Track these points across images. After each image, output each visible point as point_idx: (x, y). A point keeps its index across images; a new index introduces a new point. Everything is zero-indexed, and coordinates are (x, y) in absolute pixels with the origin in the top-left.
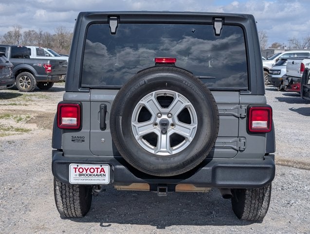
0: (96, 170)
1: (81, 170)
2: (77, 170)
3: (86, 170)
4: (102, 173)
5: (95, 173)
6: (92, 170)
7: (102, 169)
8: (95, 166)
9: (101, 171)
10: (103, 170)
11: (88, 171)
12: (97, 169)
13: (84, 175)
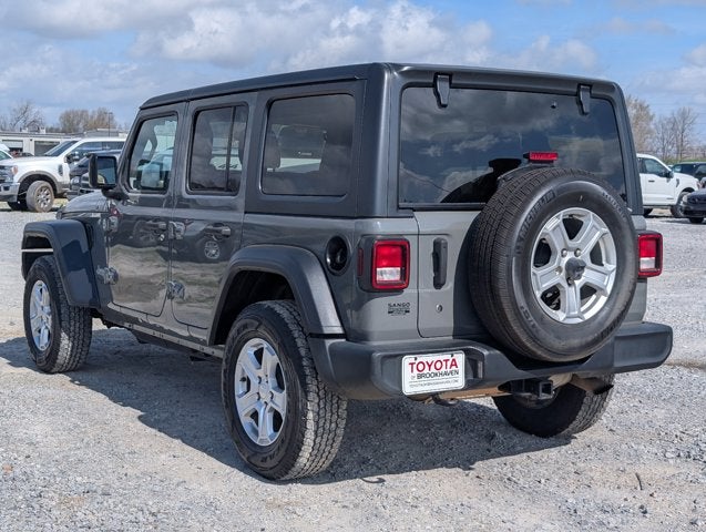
0: (444, 363)
1: (421, 367)
2: (415, 366)
3: (430, 366)
4: (454, 368)
5: (443, 370)
6: (438, 365)
7: (454, 360)
8: (442, 357)
9: (452, 365)
10: (454, 363)
11: (433, 367)
12: (446, 361)
13: (424, 376)
